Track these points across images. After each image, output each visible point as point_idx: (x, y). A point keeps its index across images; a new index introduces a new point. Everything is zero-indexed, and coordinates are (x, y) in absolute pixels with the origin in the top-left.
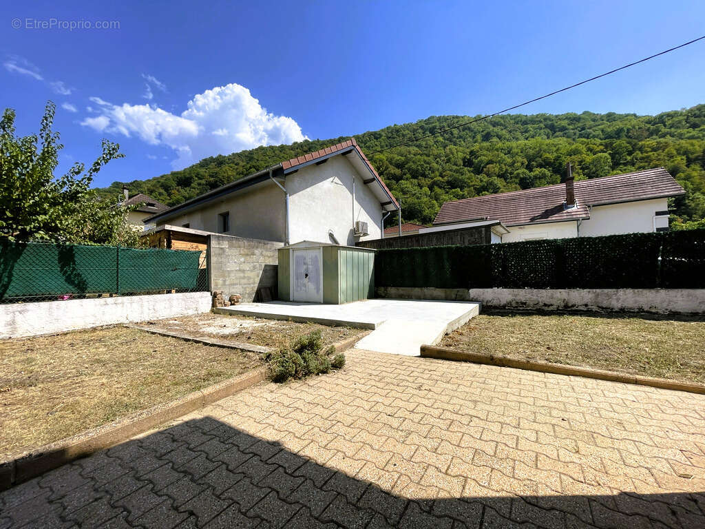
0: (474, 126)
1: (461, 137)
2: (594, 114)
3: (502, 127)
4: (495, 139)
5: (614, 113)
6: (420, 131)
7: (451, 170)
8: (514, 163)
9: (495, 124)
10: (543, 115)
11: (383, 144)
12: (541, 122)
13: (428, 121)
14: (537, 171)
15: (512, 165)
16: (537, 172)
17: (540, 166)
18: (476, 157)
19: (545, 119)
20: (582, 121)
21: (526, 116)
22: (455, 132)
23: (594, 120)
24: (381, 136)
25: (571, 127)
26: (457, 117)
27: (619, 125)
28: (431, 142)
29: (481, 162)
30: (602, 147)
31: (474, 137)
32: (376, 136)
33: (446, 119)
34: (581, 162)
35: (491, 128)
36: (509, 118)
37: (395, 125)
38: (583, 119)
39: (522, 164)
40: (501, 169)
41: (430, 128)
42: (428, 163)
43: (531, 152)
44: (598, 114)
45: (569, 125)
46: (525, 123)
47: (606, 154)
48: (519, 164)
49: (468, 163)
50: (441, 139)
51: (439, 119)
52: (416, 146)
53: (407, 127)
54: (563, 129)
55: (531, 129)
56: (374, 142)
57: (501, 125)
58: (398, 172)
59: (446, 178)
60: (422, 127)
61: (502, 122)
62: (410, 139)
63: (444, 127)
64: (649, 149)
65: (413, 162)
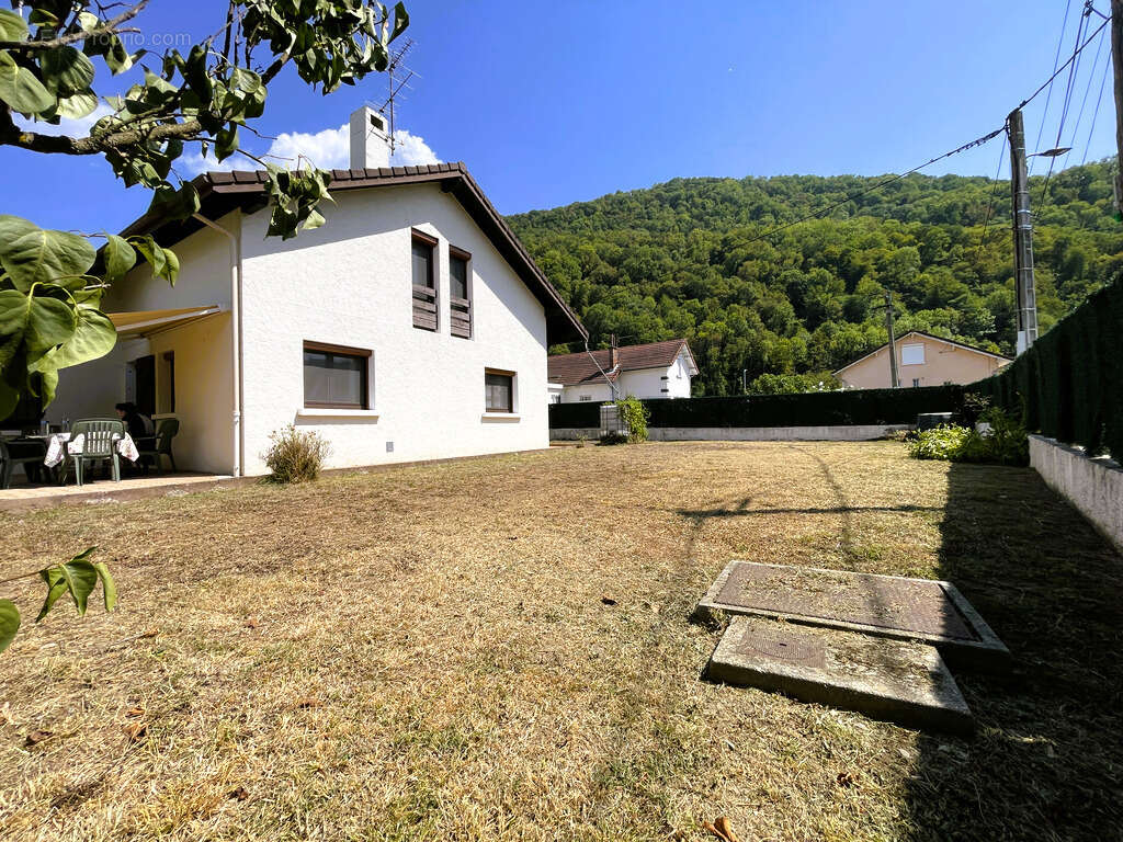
0: (739, 194)
1: (717, 213)
2: (925, 177)
3: (782, 197)
4: (768, 218)
5: (955, 177)
6: (655, 202)
7: (689, 271)
8: (783, 259)
9: (772, 192)
10: (848, 178)
11: (597, 224)
12: (842, 189)
13: (669, 187)
14: (814, 272)
15: (780, 262)
16: (814, 274)
17: (820, 264)
18: (731, 250)
19: (850, 185)
20: (904, 188)
21: (822, 178)
22: (710, 204)
23: (923, 188)
24: (595, 210)
25: (885, 198)
26: (715, 180)
27: (953, 197)
28: (671, 222)
29: (736, 257)
30: (912, 237)
31: (737, 214)
32: (588, 210)
33: (696, 183)
34: (879, 259)
35: (766, 197)
36: (795, 181)
37: (618, 192)
38: (907, 185)
39: (795, 261)
40: (764, 267)
41: (670, 196)
42: (659, 259)
43: (812, 241)
44: (930, 177)
45: (883, 195)
46: (819, 190)
47: (914, 249)
48: (791, 261)
49: (717, 258)
50: (686, 216)
51: (687, 183)
52: (648, 229)
53: (636, 196)
54: (874, 201)
55: (827, 200)
56: (584, 220)
57: (782, 193)
58: (612, 271)
59: (680, 282)
60: (658, 197)
61: (784, 188)
62: (640, 216)
63: (692, 196)
64: (979, 241)
65: (636, 256)
